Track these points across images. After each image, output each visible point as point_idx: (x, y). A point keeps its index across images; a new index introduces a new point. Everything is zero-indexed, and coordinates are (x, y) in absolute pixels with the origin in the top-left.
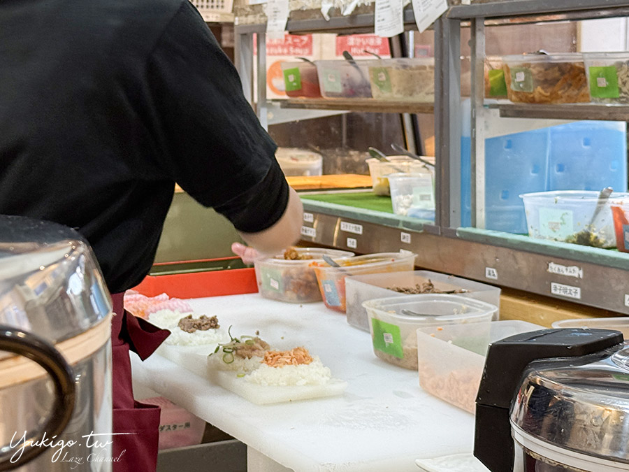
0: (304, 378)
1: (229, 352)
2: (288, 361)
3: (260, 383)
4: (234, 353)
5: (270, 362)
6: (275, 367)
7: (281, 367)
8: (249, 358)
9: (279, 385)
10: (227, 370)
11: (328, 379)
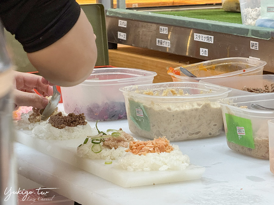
0: (166, 164)
1: (97, 143)
2: (151, 149)
3: (126, 169)
4: (102, 144)
5: (134, 150)
6: (140, 155)
7: (144, 155)
8: (115, 149)
9: (143, 171)
10: (96, 159)
11: (187, 165)
